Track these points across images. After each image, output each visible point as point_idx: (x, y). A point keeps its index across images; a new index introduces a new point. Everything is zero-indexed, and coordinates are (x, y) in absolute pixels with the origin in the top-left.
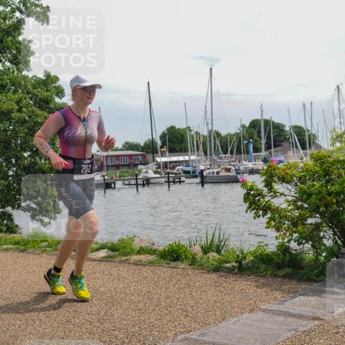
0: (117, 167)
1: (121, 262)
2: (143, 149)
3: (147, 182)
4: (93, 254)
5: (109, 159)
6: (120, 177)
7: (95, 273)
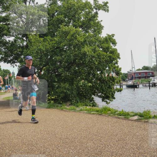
0: (140, 78)
1: (145, 122)
2: (152, 69)
3: (154, 85)
4: (131, 118)
5: (136, 74)
6: (141, 82)
7: (133, 126)
